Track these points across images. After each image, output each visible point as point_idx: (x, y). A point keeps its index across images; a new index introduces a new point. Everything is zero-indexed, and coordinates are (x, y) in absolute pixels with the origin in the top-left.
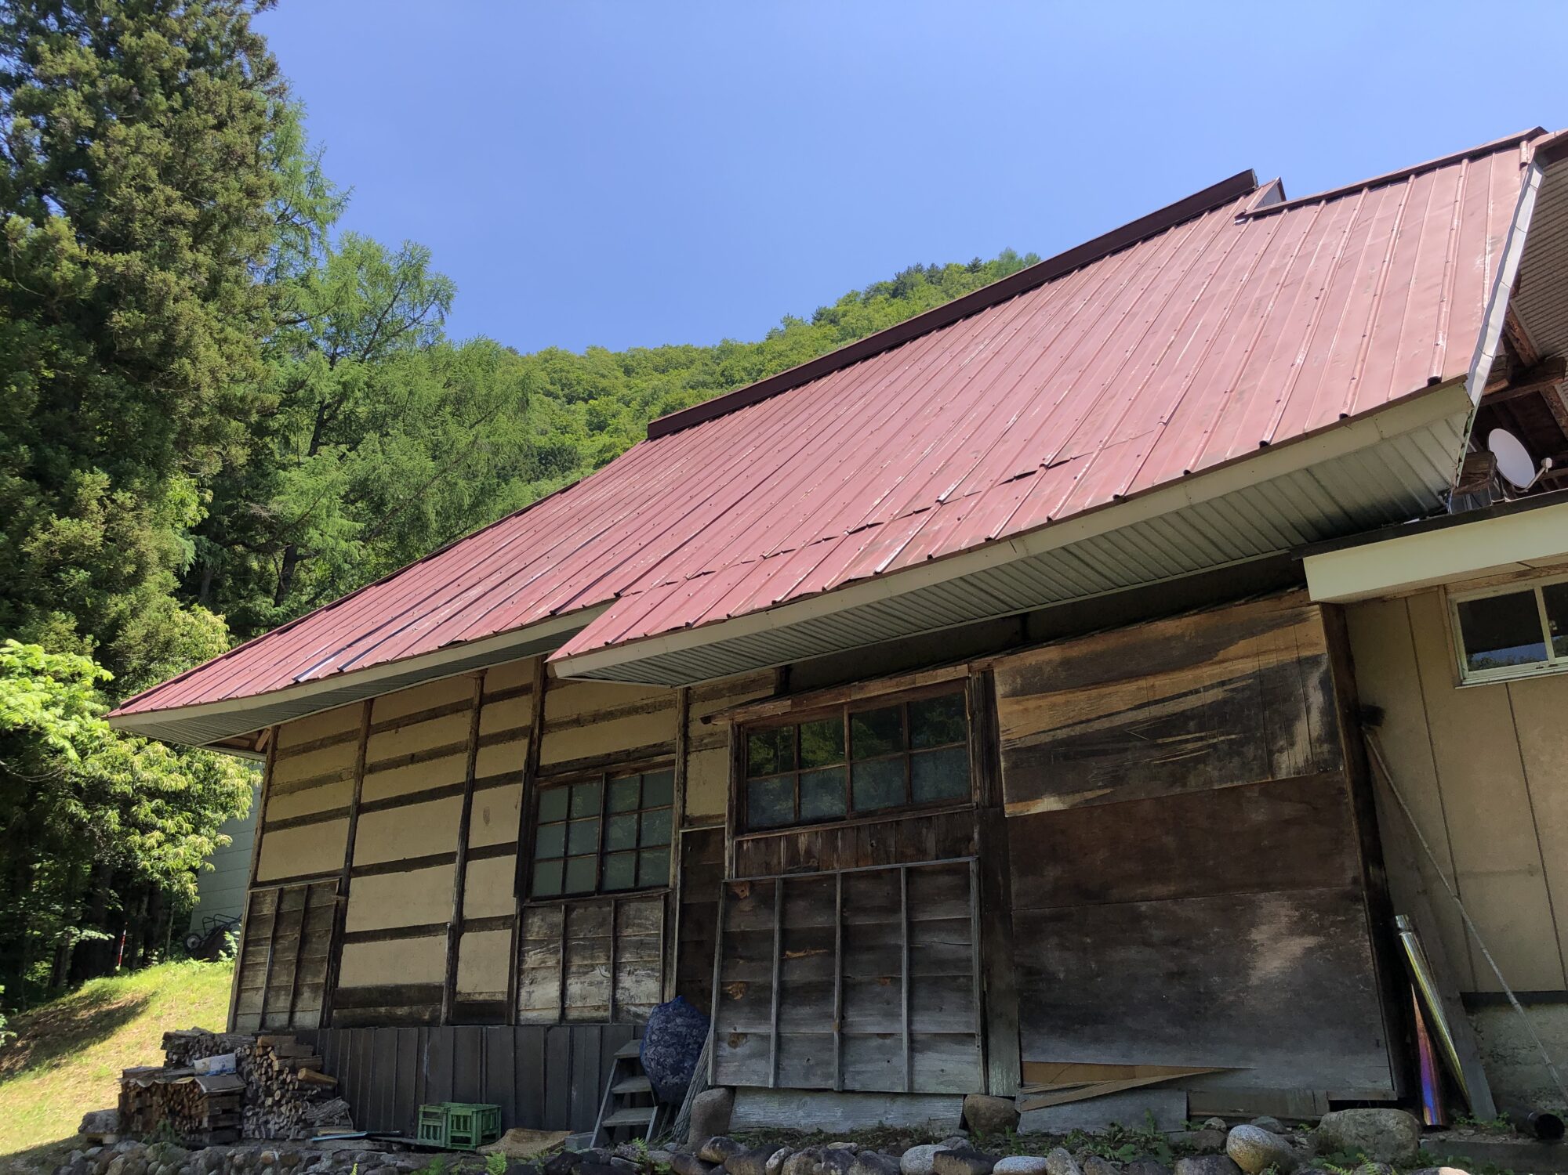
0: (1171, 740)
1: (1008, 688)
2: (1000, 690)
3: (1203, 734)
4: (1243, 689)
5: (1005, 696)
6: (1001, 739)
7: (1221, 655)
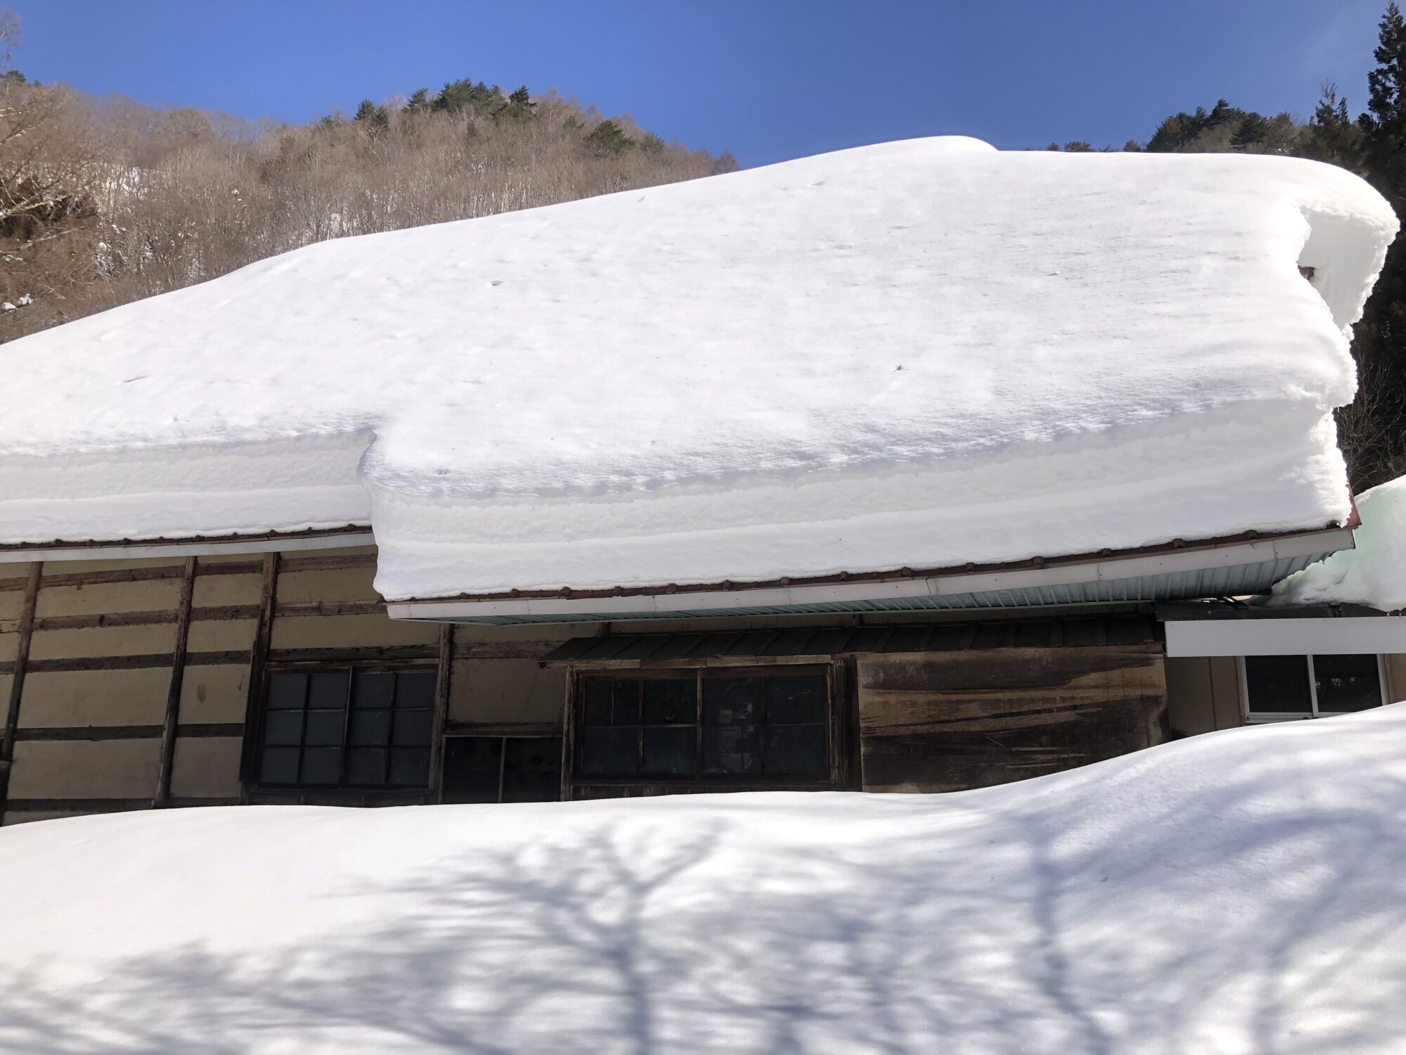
0: (1025, 749)
1: (870, 680)
2: (862, 680)
3: (1054, 749)
4: (1093, 715)
5: (866, 687)
6: (862, 725)
7: (1074, 682)
